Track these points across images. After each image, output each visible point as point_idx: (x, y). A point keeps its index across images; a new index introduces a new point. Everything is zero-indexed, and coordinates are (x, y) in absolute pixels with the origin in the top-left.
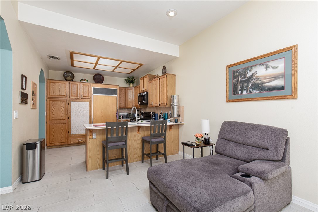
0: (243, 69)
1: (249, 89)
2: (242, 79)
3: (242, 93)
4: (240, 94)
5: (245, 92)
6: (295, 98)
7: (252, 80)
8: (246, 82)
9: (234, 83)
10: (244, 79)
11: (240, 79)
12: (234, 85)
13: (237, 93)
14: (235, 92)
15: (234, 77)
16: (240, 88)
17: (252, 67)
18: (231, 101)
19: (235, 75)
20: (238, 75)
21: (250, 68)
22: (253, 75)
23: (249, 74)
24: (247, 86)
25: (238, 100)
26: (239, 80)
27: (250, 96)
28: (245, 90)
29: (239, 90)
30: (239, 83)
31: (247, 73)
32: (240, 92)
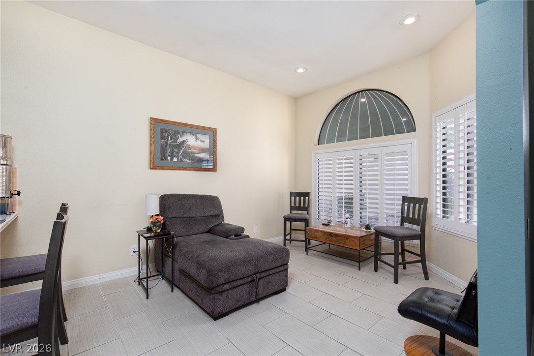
0: (174, 131)
1: (180, 156)
2: (173, 142)
3: (172, 159)
4: (169, 160)
5: (175, 159)
6: (216, 171)
7: (183, 147)
8: (176, 148)
9: (162, 145)
10: (175, 144)
11: (169, 141)
12: (162, 147)
13: (166, 159)
14: (163, 157)
15: (162, 138)
16: (170, 152)
17: (183, 132)
18: (158, 168)
19: (164, 135)
20: (168, 137)
21: (181, 133)
22: (184, 141)
23: (180, 140)
24: (178, 153)
25: (168, 168)
26: (169, 143)
27: (181, 165)
28: (175, 156)
29: (169, 156)
30: (168, 147)
31: (178, 138)
32: (169, 158)
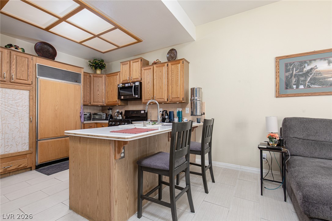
0: (300, 62)
1: (307, 83)
2: (298, 72)
3: (297, 87)
4: (295, 88)
5: (301, 87)
7: (311, 74)
8: (303, 77)
9: (287, 77)
10: (301, 73)
11: (294, 72)
12: (287, 79)
13: (291, 88)
14: (288, 86)
15: (287, 71)
16: (295, 82)
17: (310, 61)
18: (283, 96)
19: (288, 68)
20: (293, 69)
21: (308, 62)
22: (311, 69)
23: (307, 68)
24: (305, 81)
25: (294, 95)
26: (294, 73)
27: (308, 91)
28: (301, 84)
29: (294, 85)
30: (293, 77)
31: (305, 67)
32: (295, 87)
